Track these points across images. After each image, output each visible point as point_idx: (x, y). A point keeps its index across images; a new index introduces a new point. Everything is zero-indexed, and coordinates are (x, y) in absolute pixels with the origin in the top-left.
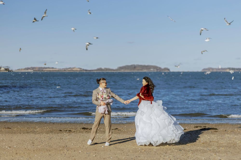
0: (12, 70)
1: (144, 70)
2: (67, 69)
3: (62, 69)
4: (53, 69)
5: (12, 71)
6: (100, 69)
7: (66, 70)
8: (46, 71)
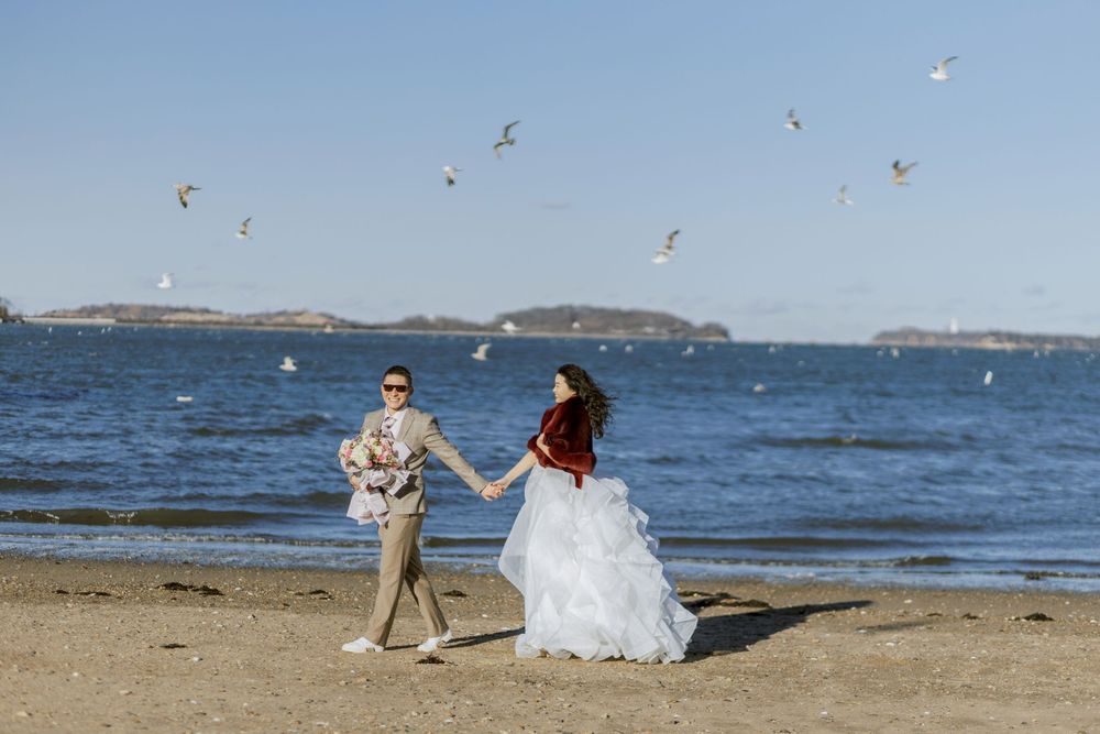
0: (19, 317)
1: (613, 331)
2: (269, 316)
3: (248, 316)
4: (208, 317)
5: (18, 322)
6: (420, 323)
7: (264, 321)
8: (172, 325)
